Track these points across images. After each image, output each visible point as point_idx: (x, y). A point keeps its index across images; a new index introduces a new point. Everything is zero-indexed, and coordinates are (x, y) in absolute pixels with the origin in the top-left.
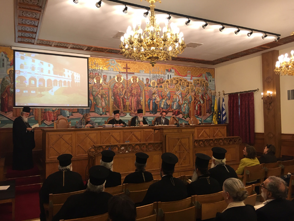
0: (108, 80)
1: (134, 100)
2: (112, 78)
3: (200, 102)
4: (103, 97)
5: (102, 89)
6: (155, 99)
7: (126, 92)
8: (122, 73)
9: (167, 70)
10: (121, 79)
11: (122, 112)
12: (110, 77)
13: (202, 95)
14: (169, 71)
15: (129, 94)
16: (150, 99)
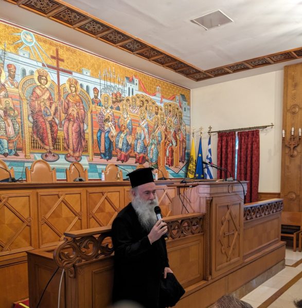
0: (18, 78)
1: (72, 128)
2: (28, 73)
3: (172, 142)
4: (9, 116)
5: (6, 96)
6: (109, 132)
7: (56, 109)
8: (49, 67)
9: (127, 78)
10: (47, 80)
11: (50, 152)
12: (24, 71)
13: (175, 133)
14: (131, 81)
15: (63, 116)
16: (101, 131)
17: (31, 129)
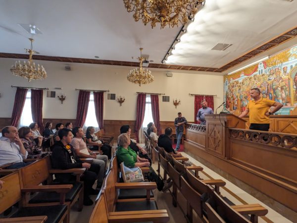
4: (283, 89)
5: (282, 81)
12: (292, 66)
17: (295, 92)
